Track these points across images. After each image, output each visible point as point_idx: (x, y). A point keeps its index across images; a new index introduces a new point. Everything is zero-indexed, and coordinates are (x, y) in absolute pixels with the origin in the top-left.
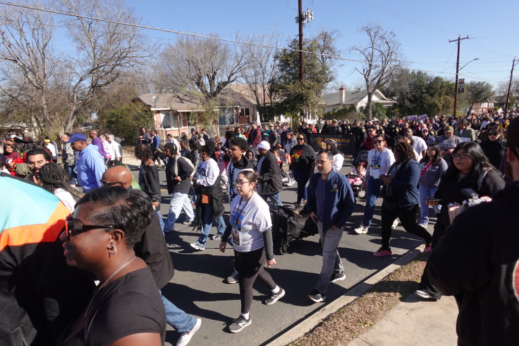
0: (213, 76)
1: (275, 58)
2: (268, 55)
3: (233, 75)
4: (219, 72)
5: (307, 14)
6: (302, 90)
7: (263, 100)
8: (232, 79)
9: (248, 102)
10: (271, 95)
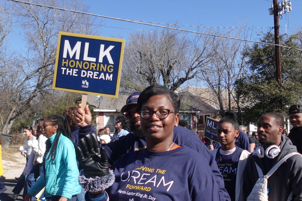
0: (168, 71)
1: (244, 55)
2: (235, 53)
3: (192, 69)
4: (175, 67)
5: (284, 4)
6: (281, 91)
7: (228, 104)
8: (190, 75)
9: (209, 107)
10: (238, 97)
